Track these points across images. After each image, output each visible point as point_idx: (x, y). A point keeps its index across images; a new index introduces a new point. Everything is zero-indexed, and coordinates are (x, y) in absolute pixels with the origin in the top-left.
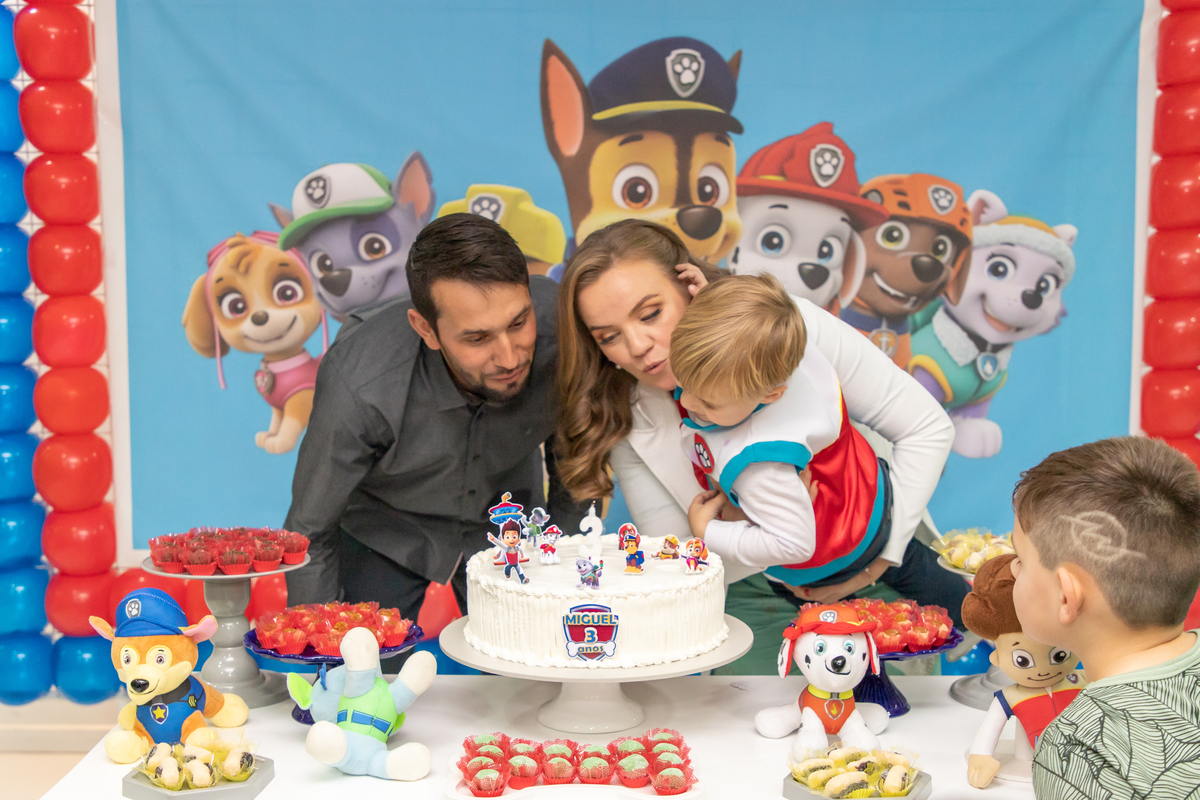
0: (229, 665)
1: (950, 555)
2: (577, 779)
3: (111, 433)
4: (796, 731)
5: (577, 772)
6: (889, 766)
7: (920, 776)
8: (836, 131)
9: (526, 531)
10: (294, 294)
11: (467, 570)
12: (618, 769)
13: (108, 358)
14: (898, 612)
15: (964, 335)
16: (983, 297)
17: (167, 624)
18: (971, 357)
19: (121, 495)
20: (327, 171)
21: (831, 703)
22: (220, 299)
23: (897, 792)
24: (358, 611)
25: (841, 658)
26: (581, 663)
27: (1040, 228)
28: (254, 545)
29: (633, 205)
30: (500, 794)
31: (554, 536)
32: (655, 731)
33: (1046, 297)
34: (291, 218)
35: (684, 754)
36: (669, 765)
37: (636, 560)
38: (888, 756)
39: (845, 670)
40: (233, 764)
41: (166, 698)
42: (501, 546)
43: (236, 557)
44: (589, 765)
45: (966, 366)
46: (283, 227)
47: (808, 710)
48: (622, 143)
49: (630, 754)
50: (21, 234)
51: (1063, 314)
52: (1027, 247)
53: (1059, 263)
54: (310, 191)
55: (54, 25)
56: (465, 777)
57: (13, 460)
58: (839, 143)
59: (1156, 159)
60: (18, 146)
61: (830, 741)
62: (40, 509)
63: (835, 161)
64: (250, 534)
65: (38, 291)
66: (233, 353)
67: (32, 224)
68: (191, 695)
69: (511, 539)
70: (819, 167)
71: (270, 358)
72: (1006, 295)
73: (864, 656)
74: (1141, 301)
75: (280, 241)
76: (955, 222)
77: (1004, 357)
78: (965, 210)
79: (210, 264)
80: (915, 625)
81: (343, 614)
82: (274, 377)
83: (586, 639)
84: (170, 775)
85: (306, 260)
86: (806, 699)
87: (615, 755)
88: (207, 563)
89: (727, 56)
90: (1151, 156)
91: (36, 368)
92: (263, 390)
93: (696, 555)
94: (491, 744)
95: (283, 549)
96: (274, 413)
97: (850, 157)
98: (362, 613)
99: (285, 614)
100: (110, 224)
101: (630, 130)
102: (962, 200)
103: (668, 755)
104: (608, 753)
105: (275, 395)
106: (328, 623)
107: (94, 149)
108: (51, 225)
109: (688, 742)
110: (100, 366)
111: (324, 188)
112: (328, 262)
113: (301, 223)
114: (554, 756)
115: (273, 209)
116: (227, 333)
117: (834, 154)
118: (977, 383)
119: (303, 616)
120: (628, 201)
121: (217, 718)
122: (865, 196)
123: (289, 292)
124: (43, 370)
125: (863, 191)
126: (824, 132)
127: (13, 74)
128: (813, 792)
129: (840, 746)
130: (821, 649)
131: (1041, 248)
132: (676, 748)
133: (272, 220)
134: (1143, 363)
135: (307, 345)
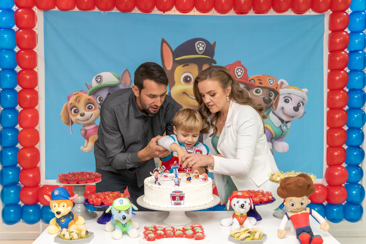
0: (79, 209)
1: (272, 178)
2: (174, 236)
3: (40, 147)
4: (232, 225)
5: (174, 234)
6: (256, 232)
7: (264, 235)
8: (242, 63)
9: (160, 172)
10: (92, 108)
11: (144, 182)
12: (185, 234)
13: (39, 125)
14: (259, 193)
15: (278, 118)
16: (283, 108)
17: (65, 197)
18: (280, 125)
19: (42, 165)
20: (101, 74)
21: (241, 216)
22: (71, 109)
23: (258, 239)
24: (115, 193)
25: (243, 204)
26: (175, 206)
27: (298, 90)
28: (87, 176)
29: (186, 83)
30: (154, 240)
31: (167, 173)
32: (195, 224)
33: (300, 108)
34: (92, 87)
35: (202, 230)
36: (198, 232)
37: (189, 179)
38: (255, 230)
39: (244, 207)
40: (83, 233)
41: (64, 217)
42: (154, 176)
43: (82, 179)
44: (178, 233)
45: (278, 127)
46: (89, 89)
47: (235, 219)
48: (183, 67)
49: (188, 230)
50: (15, 91)
51: (305, 113)
52: (295, 95)
53: (303, 99)
54: (97, 79)
55: (26, 35)
56: (145, 236)
57: (12, 155)
58: (243, 66)
59: (329, 71)
60: (15, 67)
61: (240, 227)
62: (19, 168)
63: (241, 71)
64: (85, 173)
65: (20, 107)
66: (74, 124)
67: (19, 89)
68: (70, 216)
69: (156, 174)
70: (237, 73)
71: (84, 126)
72: (289, 108)
73: (249, 204)
74: (326, 109)
75: (88, 93)
76: (275, 88)
77: (289, 125)
78: (277, 85)
79: (68, 100)
80: (263, 196)
81: (111, 194)
82: (86, 131)
83: (176, 200)
84: (67, 236)
85: (96, 99)
86: (234, 216)
87: (184, 230)
88: (75, 181)
89: (212, 43)
90: (328, 70)
91: (19, 128)
92: (83, 135)
93: (205, 178)
94: (151, 228)
95: (95, 177)
96: (86, 141)
97: (246, 70)
98: (116, 194)
99: (95, 195)
100: (41, 88)
101: (186, 63)
102: (276, 82)
103: (198, 230)
104: (182, 230)
105: (86, 136)
106: (107, 197)
107: (36, 68)
108: (24, 89)
109: (203, 227)
110: (37, 128)
111: (101, 79)
112: (102, 99)
113: (94, 88)
114: (168, 230)
115: (86, 84)
116: (73, 119)
117: (241, 70)
118: (282, 132)
119: (100, 195)
120: (185, 82)
121: (77, 222)
122: (250, 81)
123: (91, 107)
124: (20, 129)
125: (249, 79)
126: (238, 63)
127: (14, 48)
128: (236, 239)
129: (243, 227)
130: (238, 202)
131: (298, 95)
132: (200, 228)
133: (86, 87)
134: (327, 127)
135: (95, 122)
